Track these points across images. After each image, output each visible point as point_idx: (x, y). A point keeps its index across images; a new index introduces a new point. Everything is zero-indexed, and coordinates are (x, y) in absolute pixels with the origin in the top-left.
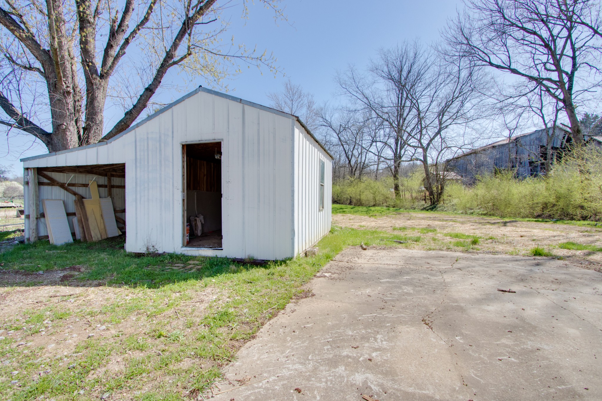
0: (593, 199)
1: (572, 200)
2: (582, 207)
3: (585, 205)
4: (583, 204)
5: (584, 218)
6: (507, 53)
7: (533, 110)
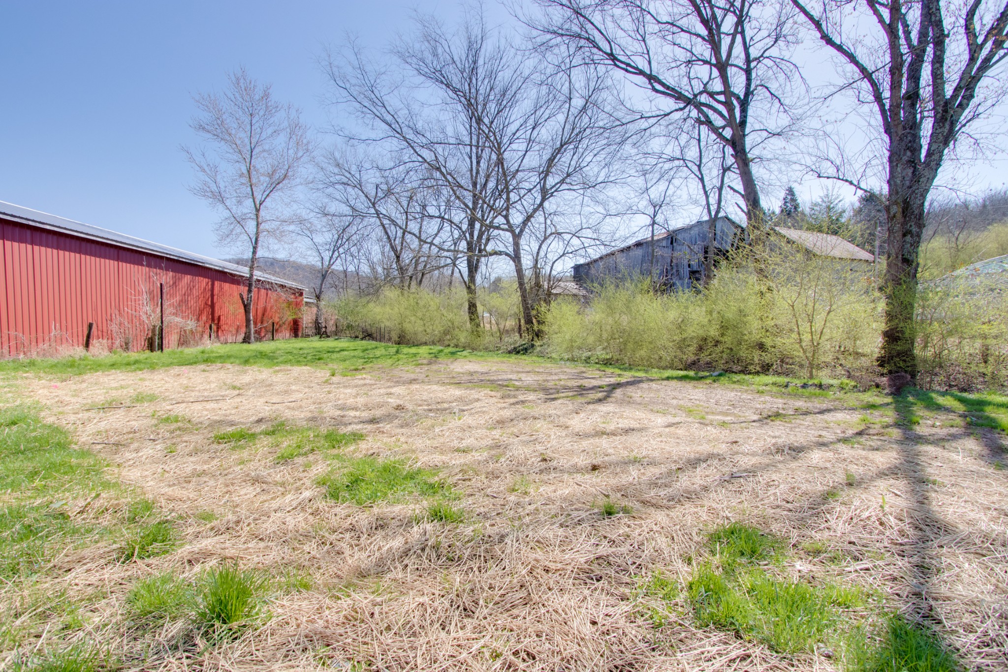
0: (778, 331)
1: (746, 332)
2: (761, 346)
3: (768, 342)
4: (764, 340)
5: (766, 368)
6: (646, 56)
7: (687, 166)
